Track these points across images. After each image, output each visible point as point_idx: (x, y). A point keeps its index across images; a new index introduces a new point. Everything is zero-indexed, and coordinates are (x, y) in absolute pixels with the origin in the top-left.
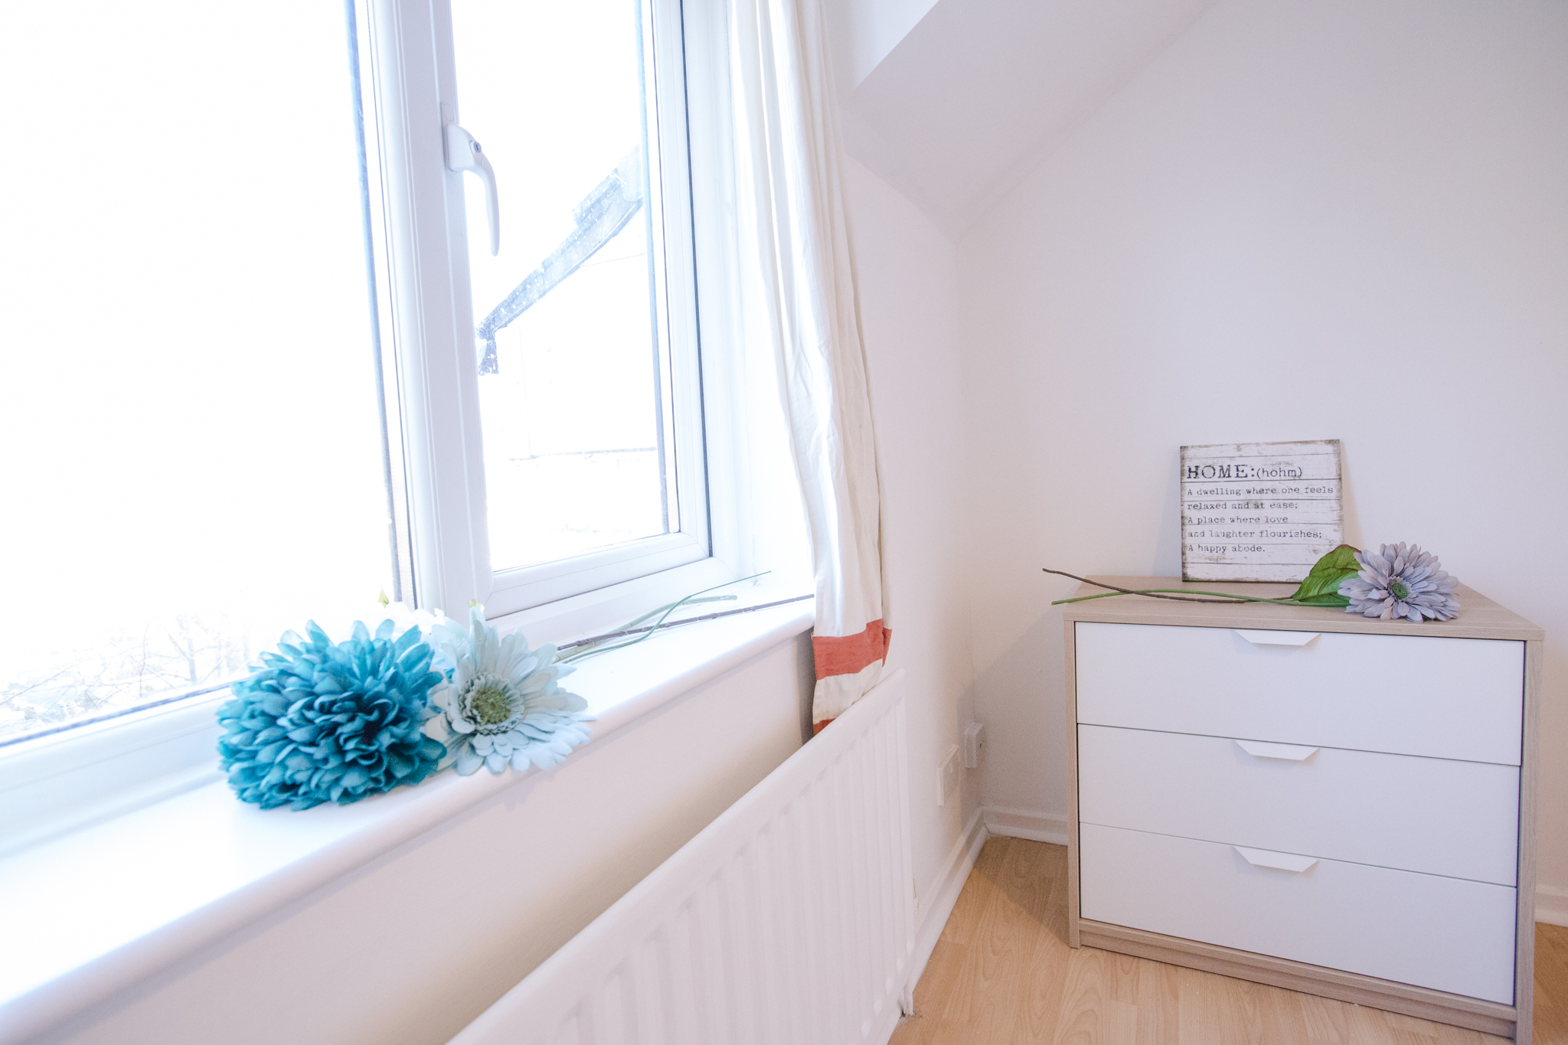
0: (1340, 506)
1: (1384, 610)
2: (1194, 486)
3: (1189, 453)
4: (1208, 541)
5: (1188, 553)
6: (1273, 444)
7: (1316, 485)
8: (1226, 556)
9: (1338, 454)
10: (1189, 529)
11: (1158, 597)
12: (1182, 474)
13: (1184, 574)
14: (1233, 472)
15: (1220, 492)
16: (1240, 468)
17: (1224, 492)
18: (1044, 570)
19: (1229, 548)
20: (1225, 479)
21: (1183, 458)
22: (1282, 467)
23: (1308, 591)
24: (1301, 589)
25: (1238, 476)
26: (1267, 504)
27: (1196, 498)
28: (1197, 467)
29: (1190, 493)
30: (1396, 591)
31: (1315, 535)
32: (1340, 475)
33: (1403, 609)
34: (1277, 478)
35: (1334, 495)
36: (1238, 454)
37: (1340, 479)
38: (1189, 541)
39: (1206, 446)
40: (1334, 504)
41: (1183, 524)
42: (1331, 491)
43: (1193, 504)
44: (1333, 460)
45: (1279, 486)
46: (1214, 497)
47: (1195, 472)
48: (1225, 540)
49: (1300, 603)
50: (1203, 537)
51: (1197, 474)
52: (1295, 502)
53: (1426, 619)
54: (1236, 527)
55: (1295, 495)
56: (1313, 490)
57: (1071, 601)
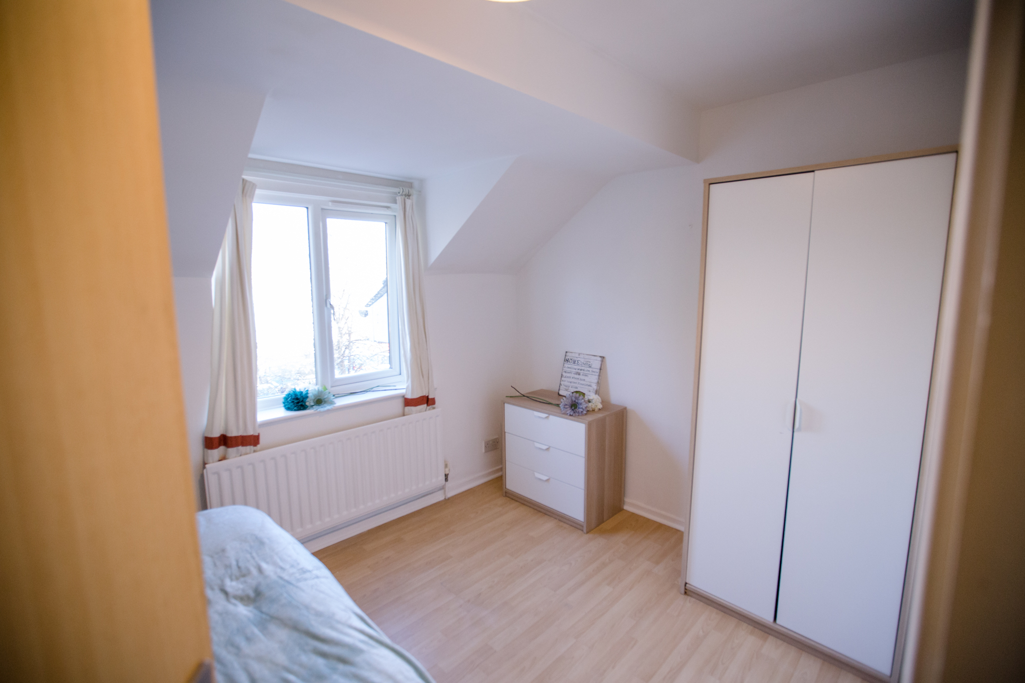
0: (599, 378)
2: (566, 365)
3: (568, 354)
4: (566, 383)
5: (561, 386)
6: (587, 355)
7: (594, 370)
8: (569, 389)
9: (602, 361)
10: (563, 379)
12: (565, 361)
13: (559, 393)
14: (576, 362)
16: (578, 361)
17: (573, 368)
19: (570, 387)
20: (574, 364)
21: (566, 355)
22: (587, 362)
25: (577, 364)
26: (581, 374)
27: (565, 369)
28: (568, 359)
29: (565, 367)
30: (574, 406)
31: (591, 386)
32: (601, 368)
33: (569, 411)
34: (586, 366)
35: (598, 374)
36: (578, 356)
38: (562, 383)
39: (572, 352)
40: (597, 377)
41: (562, 377)
42: (597, 372)
43: (565, 371)
44: (600, 363)
45: (586, 369)
46: (570, 369)
47: (567, 361)
48: (569, 384)
50: (565, 382)
54: (573, 380)
55: (588, 372)
56: (593, 372)
57: (511, 397)
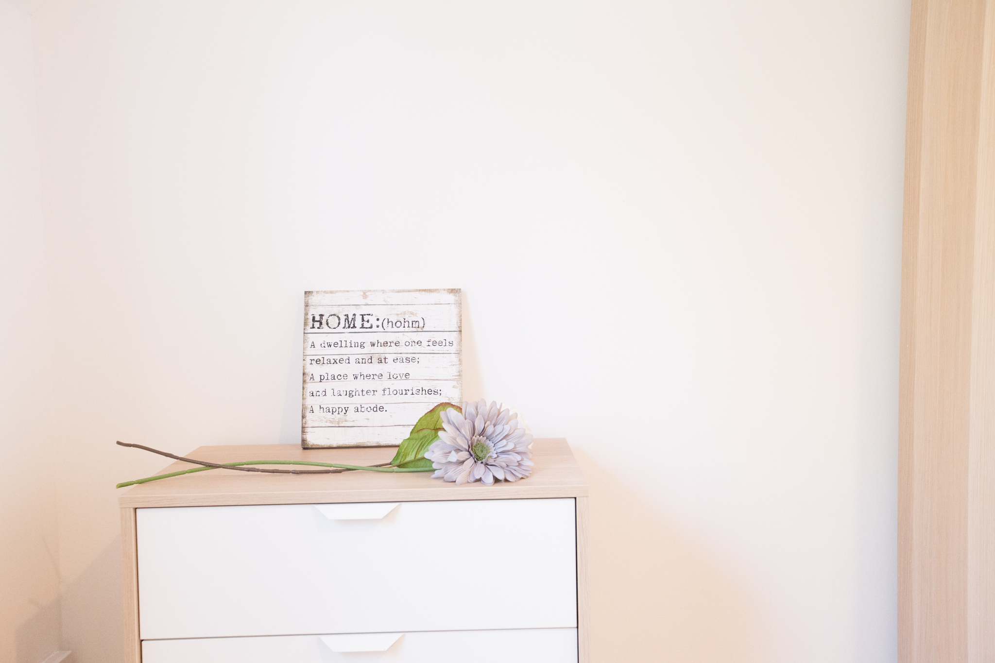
0: (460, 360)
1: (461, 474)
2: (317, 338)
3: (313, 300)
4: (331, 401)
5: (309, 415)
6: (399, 291)
7: (438, 337)
8: (348, 418)
9: (459, 304)
10: (311, 387)
11: (249, 470)
12: (306, 324)
13: (304, 441)
14: (358, 323)
15: (343, 345)
16: (366, 318)
17: (348, 344)
18: (119, 443)
19: (351, 409)
20: (350, 330)
21: (307, 305)
22: (407, 317)
23: (406, 456)
24: (398, 454)
25: (363, 327)
26: (390, 358)
27: (319, 351)
28: (321, 316)
29: (313, 346)
30: (476, 452)
31: (436, 392)
32: (460, 327)
33: (480, 471)
34: (401, 329)
35: (453, 349)
36: (364, 302)
37: (461, 331)
38: (310, 401)
39: (331, 292)
40: (454, 358)
41: (304, 382)
42: (451, 344)
43: (316, 358)
44: (454, 310)
45: (403, 338)
46: (337, 350)
47: (319, 321)
48: (347, 400)
49: (396, 469)
50: (325, 397)
51: (321, 323)
52: (416, 356)
53: (497, 480)
54: (361, 385)
55: (417, 348)
56: (435, 343)
57: (141, 482)
